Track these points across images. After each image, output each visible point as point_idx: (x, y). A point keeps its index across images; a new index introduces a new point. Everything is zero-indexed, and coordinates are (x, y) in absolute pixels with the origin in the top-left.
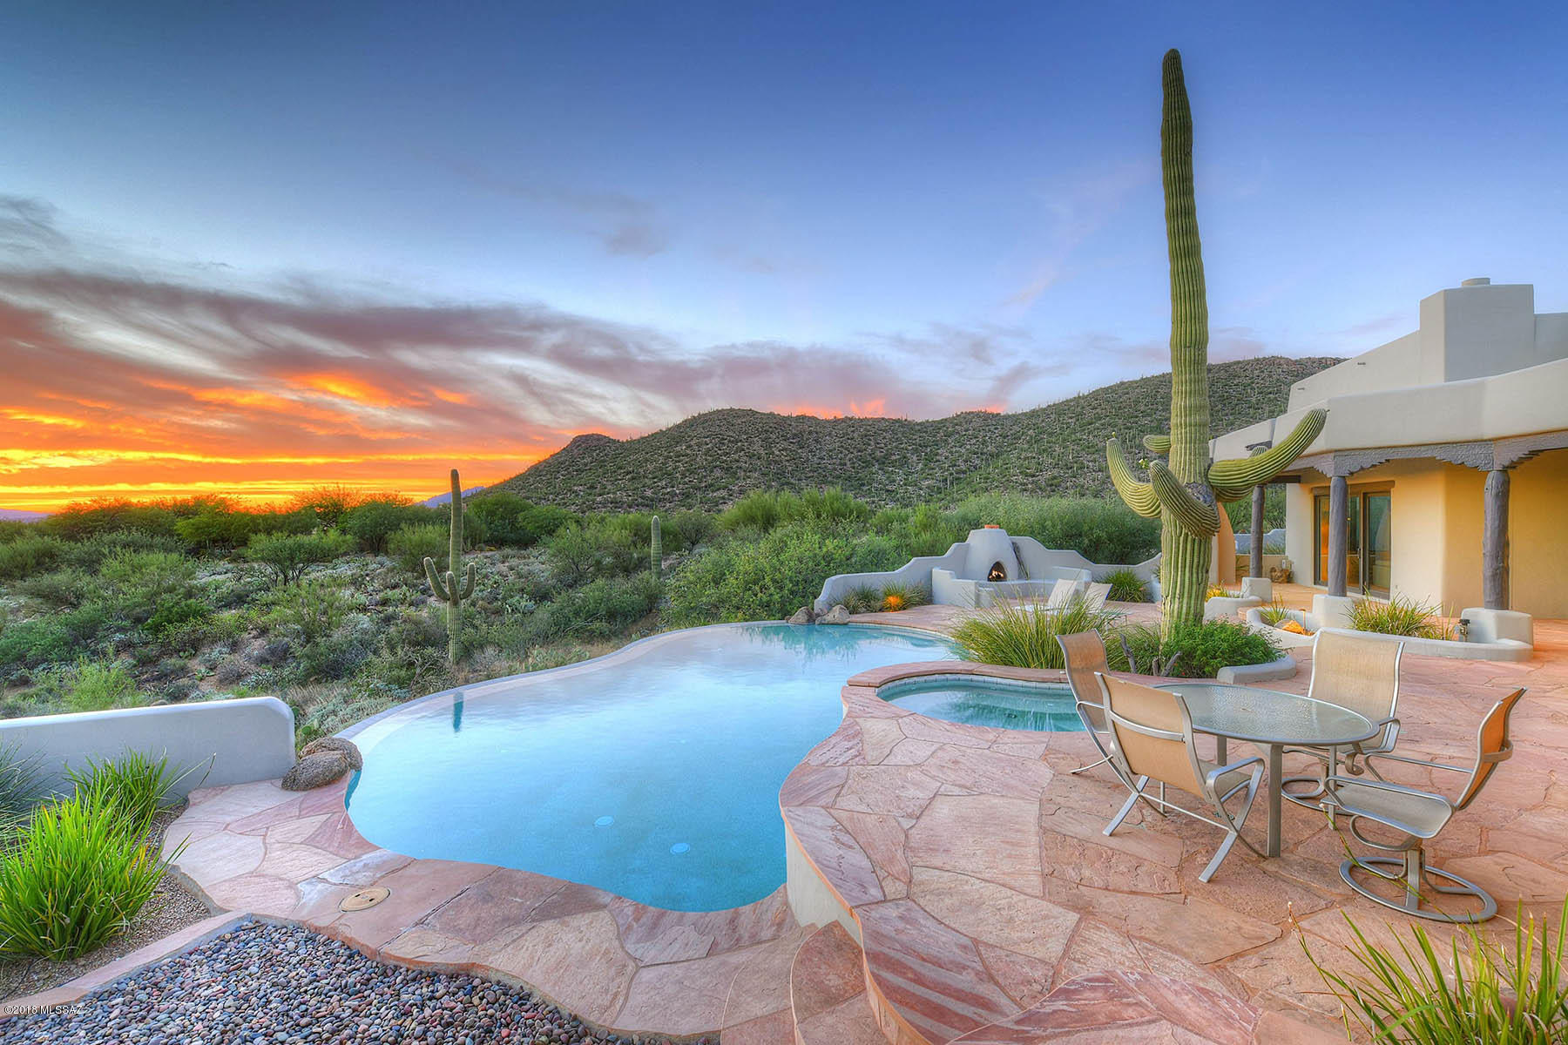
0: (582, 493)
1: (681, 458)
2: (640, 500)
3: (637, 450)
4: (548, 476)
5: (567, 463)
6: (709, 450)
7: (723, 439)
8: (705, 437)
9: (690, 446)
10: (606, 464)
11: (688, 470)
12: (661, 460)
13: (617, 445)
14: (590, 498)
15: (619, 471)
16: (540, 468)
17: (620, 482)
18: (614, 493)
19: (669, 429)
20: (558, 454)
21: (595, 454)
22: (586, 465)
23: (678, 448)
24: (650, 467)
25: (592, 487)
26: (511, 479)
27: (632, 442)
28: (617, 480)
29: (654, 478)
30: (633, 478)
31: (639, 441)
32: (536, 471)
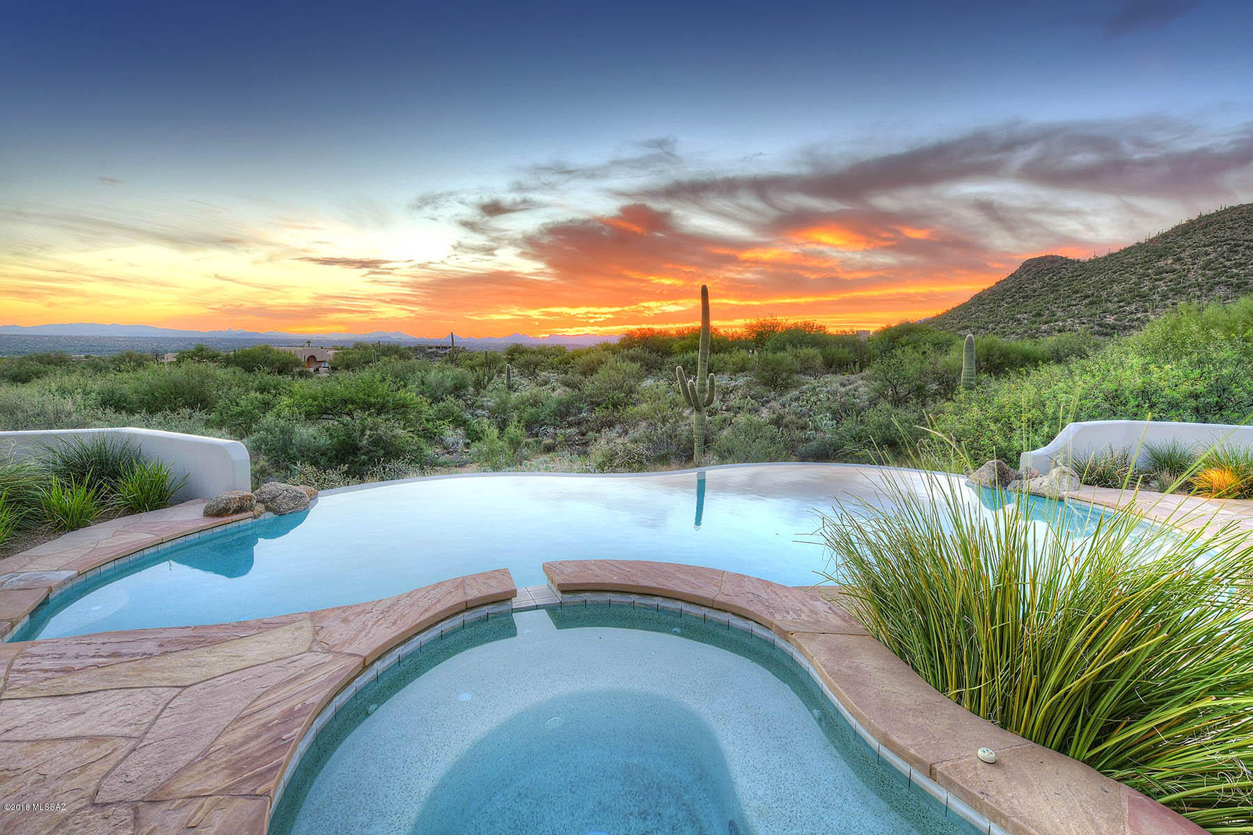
0: (1026, 321)
1: (1165, 275)
2: (1096, 328)
3: (1100, 271)
4: (992, 305)
5: (1014, 290)
6: (1211, 262)
7: (1236, 245)
8: (1204, 246)
9: (1179, 259)
10: (1059, 288)
11: (1172, 290)
12: (1134, 279)
13: (1077, 265)
14: (1034, 326)
15: (1074, 296)
16: (984, 297)
17: (1074, 308)
18: (1064, 321)
19: (1151, 241)
20: (1004, 280)
21: (1046, 278)
22: (1035, 291)
23: (1162, 264)
24: (1117, 288)
25: (1039, 315)
26: (954, 309)
27: (1096, 261)
28: (1069, 306)
29: (1120, 302)
30: (1092, 303)
31: (1105, 259)
32: (979, 300)
